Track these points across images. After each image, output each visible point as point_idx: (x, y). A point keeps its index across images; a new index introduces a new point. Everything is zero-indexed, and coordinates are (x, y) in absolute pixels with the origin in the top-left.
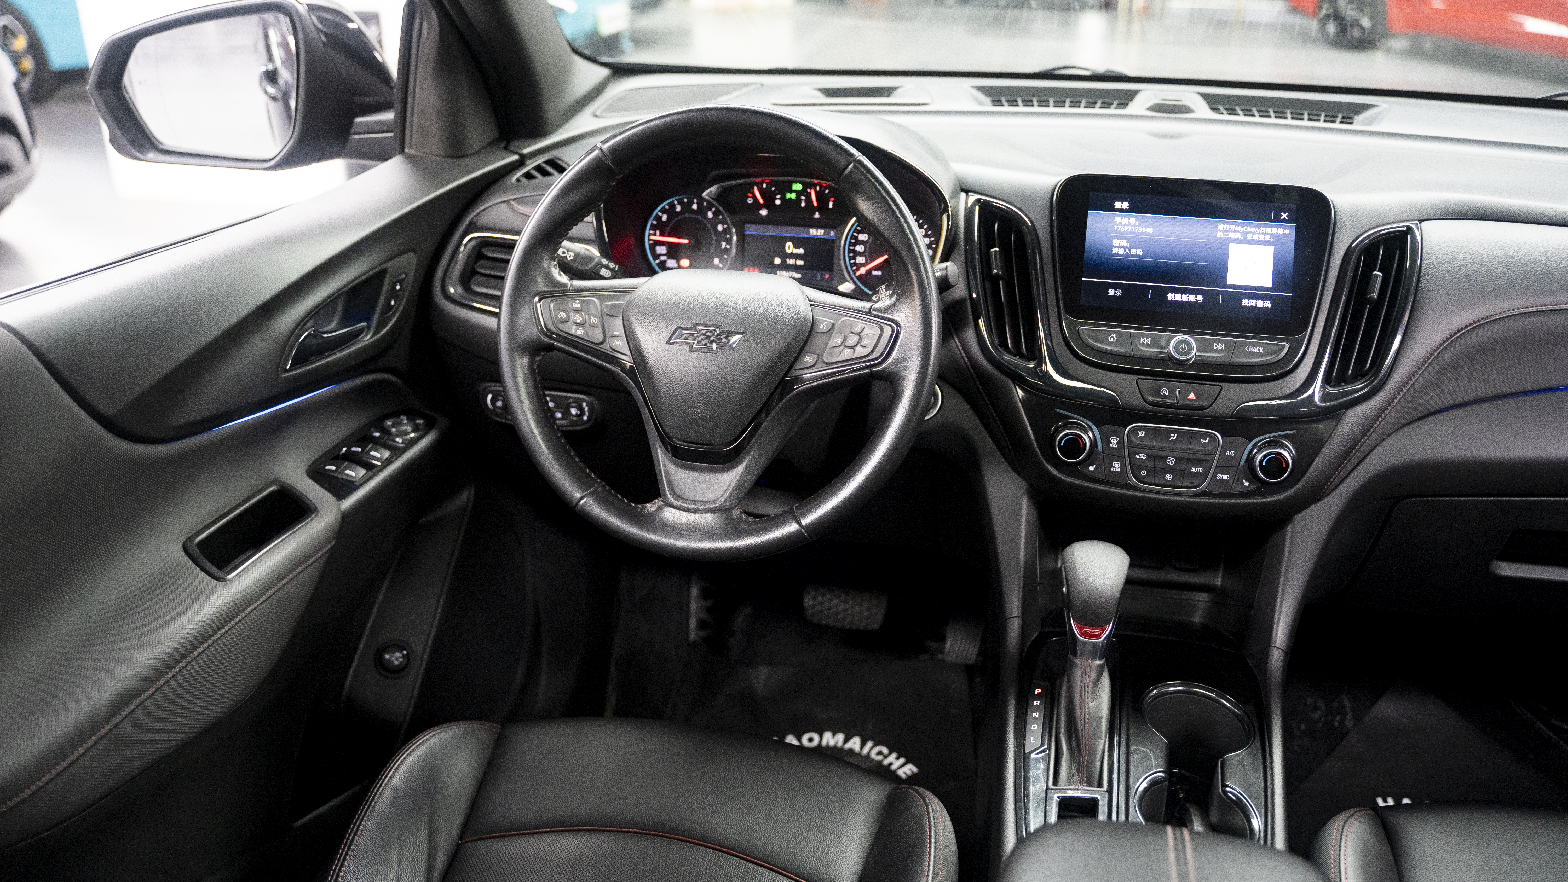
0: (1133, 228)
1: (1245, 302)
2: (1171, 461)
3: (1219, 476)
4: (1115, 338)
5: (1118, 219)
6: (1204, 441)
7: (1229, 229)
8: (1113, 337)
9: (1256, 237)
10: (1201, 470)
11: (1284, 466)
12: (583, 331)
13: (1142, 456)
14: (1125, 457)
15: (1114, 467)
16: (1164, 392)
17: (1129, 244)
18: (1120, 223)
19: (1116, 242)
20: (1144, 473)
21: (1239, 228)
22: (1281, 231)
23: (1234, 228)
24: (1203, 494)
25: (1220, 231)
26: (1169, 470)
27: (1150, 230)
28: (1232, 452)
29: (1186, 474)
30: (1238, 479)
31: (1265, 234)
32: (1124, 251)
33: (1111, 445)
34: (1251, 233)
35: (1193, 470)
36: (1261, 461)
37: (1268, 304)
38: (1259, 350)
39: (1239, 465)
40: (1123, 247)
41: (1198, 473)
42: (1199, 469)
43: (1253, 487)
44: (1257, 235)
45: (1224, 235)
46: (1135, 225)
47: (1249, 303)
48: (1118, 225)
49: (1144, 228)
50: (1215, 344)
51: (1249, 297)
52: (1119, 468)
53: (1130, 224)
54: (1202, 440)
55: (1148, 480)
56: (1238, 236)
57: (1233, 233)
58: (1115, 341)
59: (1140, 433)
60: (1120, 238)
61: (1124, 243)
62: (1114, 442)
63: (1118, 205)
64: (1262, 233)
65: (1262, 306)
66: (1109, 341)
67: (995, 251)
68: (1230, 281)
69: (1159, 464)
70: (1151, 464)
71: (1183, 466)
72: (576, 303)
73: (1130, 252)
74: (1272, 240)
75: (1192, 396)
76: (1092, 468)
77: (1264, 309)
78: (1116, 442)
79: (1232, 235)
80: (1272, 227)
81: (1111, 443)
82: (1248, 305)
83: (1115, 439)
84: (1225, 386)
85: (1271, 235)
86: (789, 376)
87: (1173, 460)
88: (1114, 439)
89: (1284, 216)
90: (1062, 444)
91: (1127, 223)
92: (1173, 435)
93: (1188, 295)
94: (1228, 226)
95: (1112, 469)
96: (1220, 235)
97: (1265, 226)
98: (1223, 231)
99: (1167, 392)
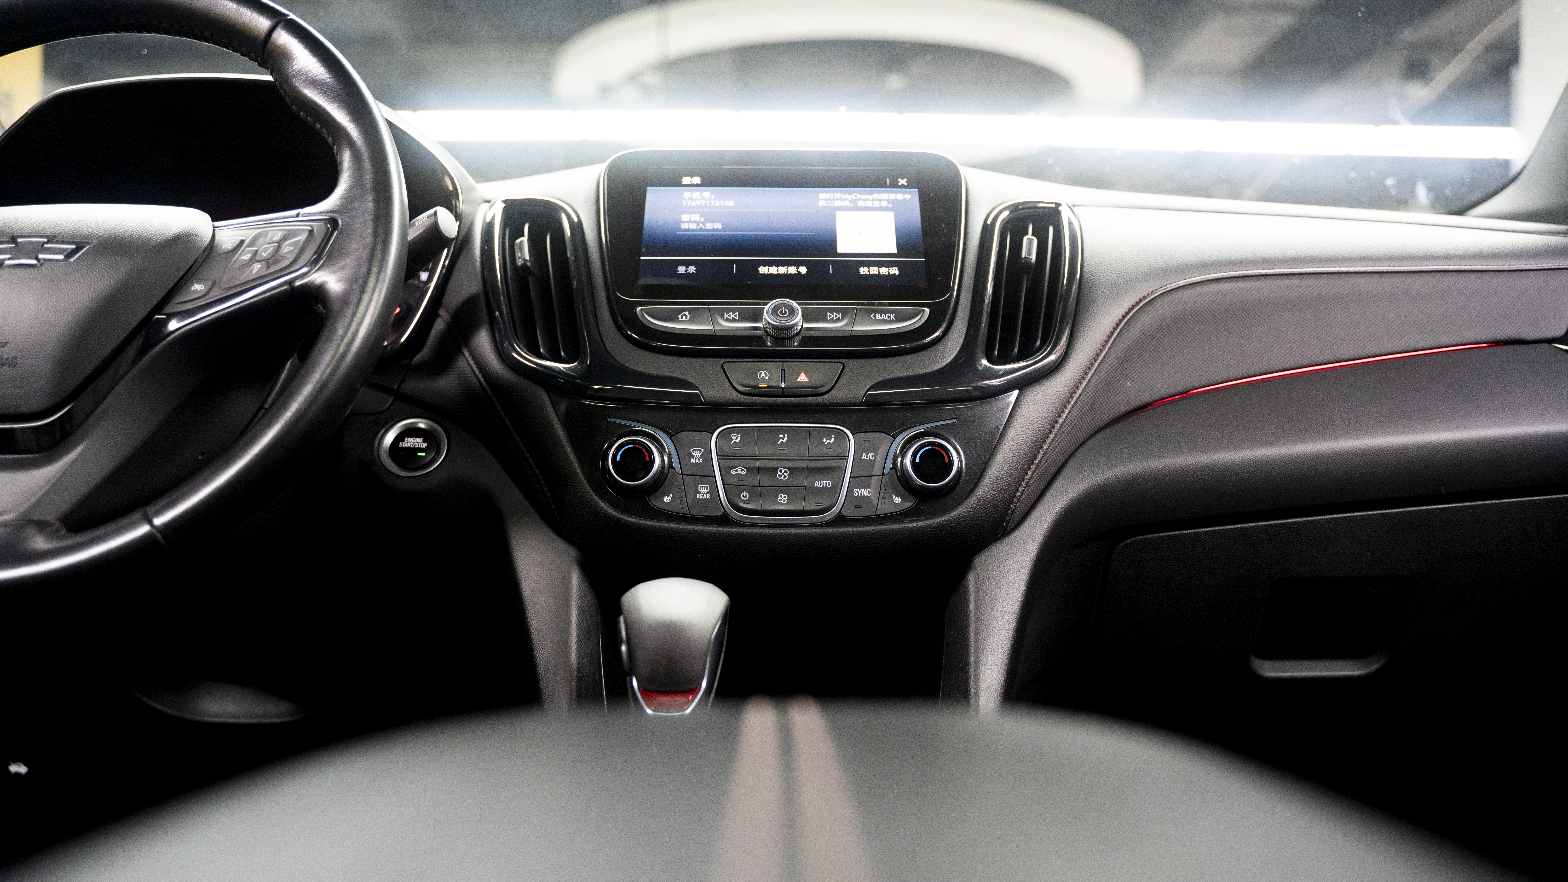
0: (708, 202)
1: (864, 271)
2: (783, 475)
3: (857, 492)
4: (689, 316)
5: (687, 195)
6: (828, 441)
7: (834, 197)
8: (684, 315)
9: (869, 204)
10: (828, 483)
11: (947, 461)
13: (740, 472)
14: (715, 477)
15: (700, 493)
16: (763, 375)
17: (702, 218)
18: (691, 199)
19: (685, 217)
20: (745, 497)
21: (847, 196)
22: (900, 196)
24: (841, 520)
25: (822, 200)
26: (783, 488)
27: (731, 203)
28: (870, 454)
29: (808, 492)
30: (884, 494)
31: (880, 200)
32: (697, 226)
33: (693, 461)
34: (862, 200)
35: (817, 484)
36: (913, 462)
37: (895, 271)
38: (889, 317)
39: (883, 474)
40: (695, 222)
41: (825, 491)
42: (825, 482)
43: (908, 505)
44: (870, 202)
45: (827, 203)
46: (710, 199)
47: (869, 271)
48: (688, 200)
49: (722, 202)
50: (828, 313)
51: (869, 264)
52: (708, 493)
53: (703, 198)
54: (824, 441)
55: (752, 508)
56: (846, 203)
57: (839, 201)
58: (688, 319)
59: (734, 437)
60: (690, 213)
61: (696, 217)
62: (696, 455)
63: (686, 180)
64: (877, 200)
65: (887, 274)
66: (680, 319)
67: (522, 240)
68: (840, 250)
69: (765, 480)
70: (754, 480)
71: (802, 480)
73: (705, 226)
74: (890, 205)
75: (803, 378)
76: (667, 499)
77: (891, 276)
78: (700, 455)
79: (838, 203)
80: (888, 193)
81: (693, 457)
82: (868, 273)
83: (698, 450)
84: (849, 363)
85: (889, 201)
87: (785, 472)
88: (696, 450)
89: (902, 182)
90: (618, 459)
91: (700, 198)
92: (782, 436)
93: (786, 267)
94: (832, 194)
95: (698, 496)
96: (822, 203)
97: (880, 193)
98: (826, 200)
99: (766, 376)
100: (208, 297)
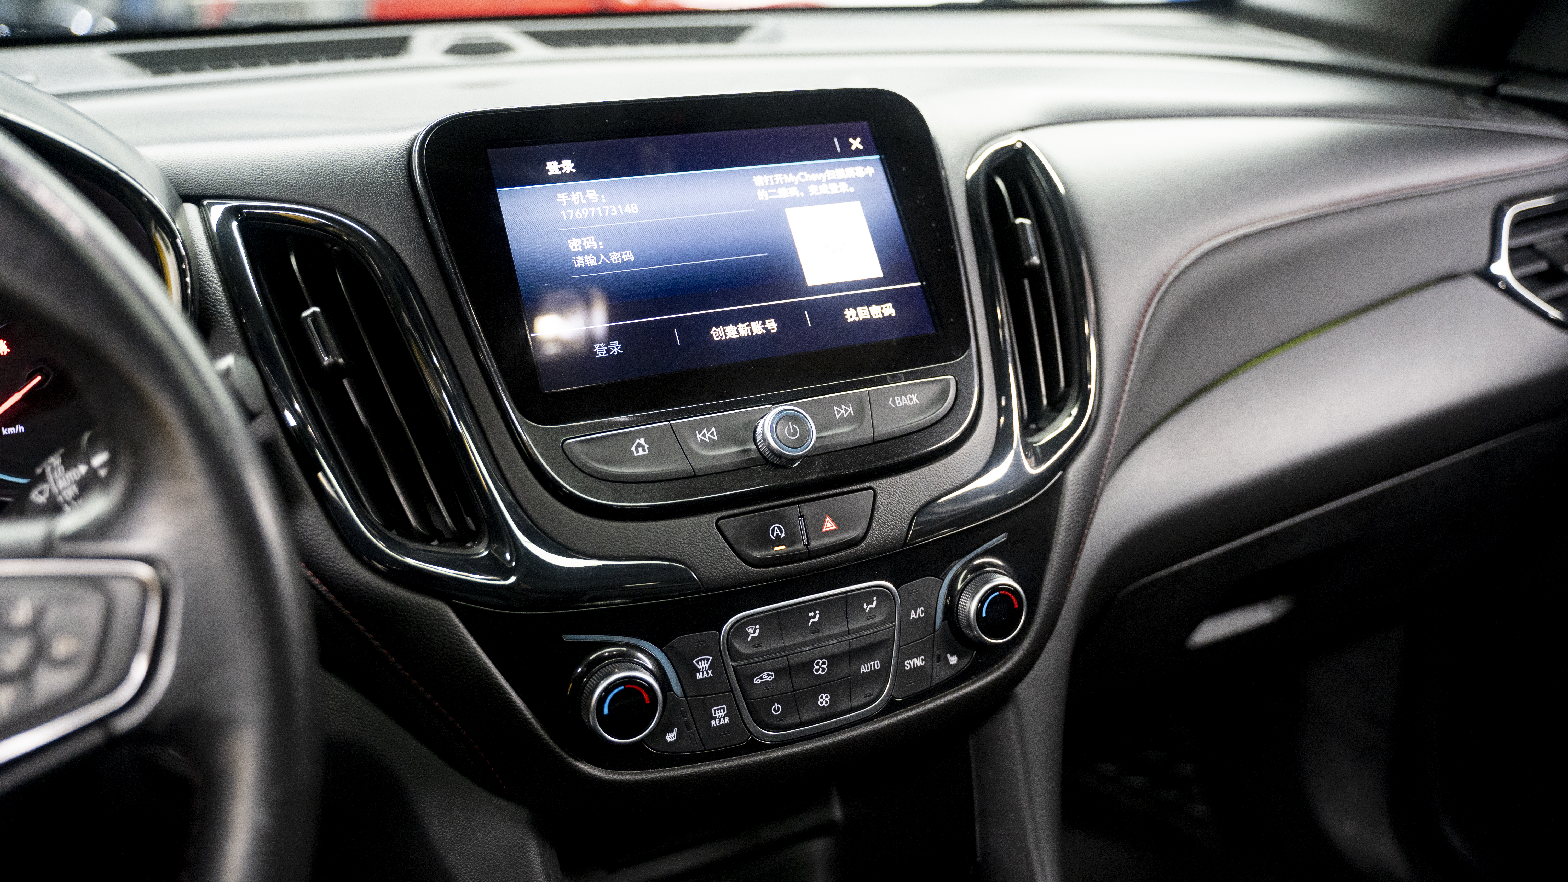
0: (599, 209)
1: (851, 314)
2: (820, 668)
3: (909, 664)
4: (646, 446)
5: (562, 197)
6: (870, 606)
7: (775, 181)
8: (639, 445)
9: (824, 190)
10: (876, 664)
11: (1015, 606)
13: (767, 677)
14: (732, 691)
15: (715, 718)
16: (777, 531)
17: (600, 243)
19: (574, 244)
20: (777, 709)
21: (790, 178)
22: (860, 172)
23: (781, 179)
24: (891, 707)
25: (761, 188)
26: (823, 684)
27: (632, 208)
28: (919, 610)
29: (856, 682)
30: (939, 657)
31: (837, 181)
32: (598, 261)
33: (699, 676)
34: (814, 183)
35: (864, 669)
36: (978, 609)
37: (888, 310)
38: (911, 400)
39: (934, 631)
40: (592, 251)
41: (873, 673)
42: (872, 663)
43: (966, 661)
44: (824, 185)
45: (770, 194)
46: (600, 203)
47: (857, 315)
48: (565, 208)
49: (620, 207)
50: (835, 408)
51: (854, 303)
52: (725, 716)
53: (589, 203)
54: (865, 606)
55: (788, 721)
56: (794, 192)
57: (783, 188)
58: (647, 452)
59: (750, 631)
60: (580, 235)
61: (590, 243)
62: (703, 667)
63: (553, 168)
64: (833, 181)
65: (881, 316)
66: (636, 454)
67: (314, 313)
68: (810, 281)
69: (801, 681)
70: (785, 685)
71: (844, 669)
73: (609, 259)
74: (852, 190)
75: (829, 525)
76: (671, 737)
77: (887, 319)
78: (707, 666)
79: (783, 193)
80: (844, 166)
81: (698, 671)
82: (857, 319)
83: (704, 659)
84: (880, 485)
85: (849, 181)
87: (824, 663)
88: (701, 660)
89: (856, 144)
90: (606, 712)
91: (584, 202)
92: (812, 614)
93: (748, 323)
94: (771, 177)
95: (713, 723)
96: (762, 195)
97: (833, 167)
98: (766, 188)
99: (781, 532)
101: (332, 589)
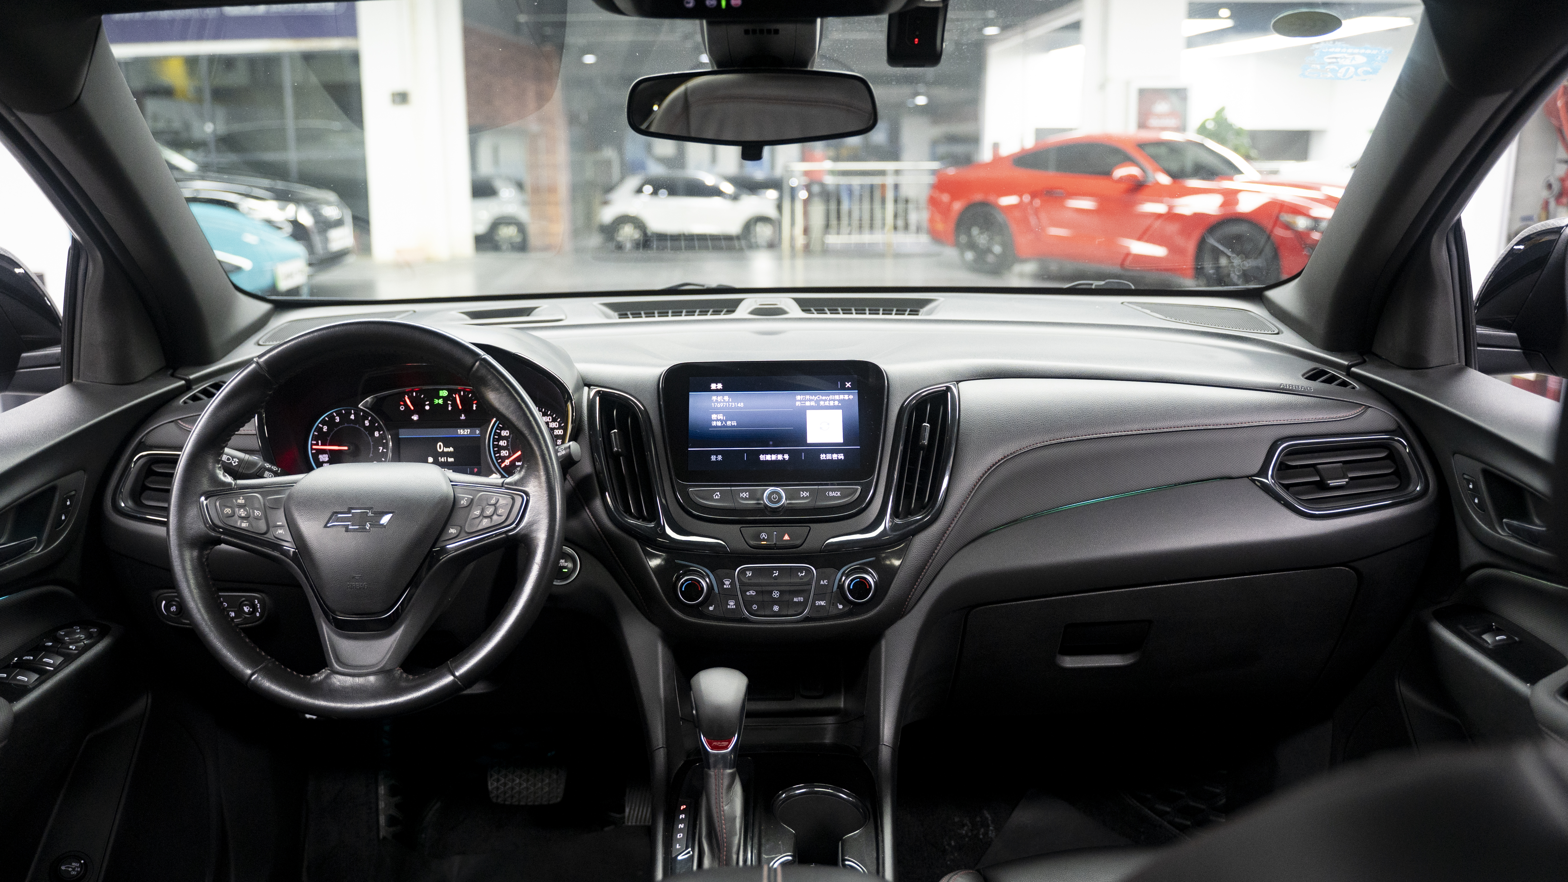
0: (727, 404)
1: (823, 457)
2: (776, 594)
3: (818, 603)
4: (720, 495)
5: (714, 398)
6: (801, 574)
7: (805, 398)
8: (717, 495)
9: (827, 403)
10: (801, 599)
11: (868, 587)
12: (247, 524)
13: (752, 593)
14: (738, 595)
15: (729, 605)
16: (764, 536)
17: (724, 417)
18: (717, 401)
19: (714, 417)
20: (755, 607)
21: (813, 397)
22: (846, 397)
23: (809, 398)
24: (807, 619)
25: (798, 401)
26: (775, 602)
27: (741, 405)
28: (825, 581)
29: (790, 604)
30: (833, 603)
31: (834, 400)
33: (725, 586)
34: (823, 400)
35: (795, 600)
36: (849, 585)
37: (841, 456)
38: (837, 494)
39: (832, 592)
40: (720, 420)
41: (799, 602)
42: (799, 598)
43: (847, 609)
44: (828, 402)
45: (801, 404)
46: (729, 402)
47: (826, 457)
48: (714, 403)
49: (736, 404)
50: (801, 492)
51: (826, 452)
53: (724, 401)
54: (799, 574)
55: (759, 613)
56: (813, 403)
57: (808, 402)
58: (719, 498)
59: (748, 573)
60: (717, 413)
61: (720, 417)
62: (727, 583)
63: (713, 386)
64: (832, 400)
65: (837, 459)
66: (714, 498)
67: (615, 432)
68: (809, 441)
69: (766, 598)
70: (760, 598)
71: (786, 597)
72: (240, 499)
73: (726, 423)
74: (840, 404)
75: (786, 537)
76: (711, 608)
77: (839, 461)
79: (808, 404)
80: (839, 394)
81: (725, 584)
82: (825, 459)
83: (728, 580)
84: (814, 526)
85: (839, 401)
86: (436, 546)
87: (777, 593)
88: (726, 580)
89: (848, 385)
90: (683, 589)
91: (722, 400)
92: (775, 572)
93: (776, 455)
94: (804, 396)
95: (728, 607)
96: (798, 404)
97: (834, 394)
98: (800, 401)
99: (765, 536)
100: (459, 537)
101: (601, 530)
